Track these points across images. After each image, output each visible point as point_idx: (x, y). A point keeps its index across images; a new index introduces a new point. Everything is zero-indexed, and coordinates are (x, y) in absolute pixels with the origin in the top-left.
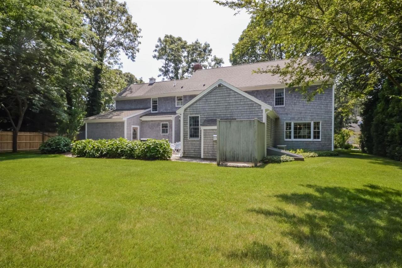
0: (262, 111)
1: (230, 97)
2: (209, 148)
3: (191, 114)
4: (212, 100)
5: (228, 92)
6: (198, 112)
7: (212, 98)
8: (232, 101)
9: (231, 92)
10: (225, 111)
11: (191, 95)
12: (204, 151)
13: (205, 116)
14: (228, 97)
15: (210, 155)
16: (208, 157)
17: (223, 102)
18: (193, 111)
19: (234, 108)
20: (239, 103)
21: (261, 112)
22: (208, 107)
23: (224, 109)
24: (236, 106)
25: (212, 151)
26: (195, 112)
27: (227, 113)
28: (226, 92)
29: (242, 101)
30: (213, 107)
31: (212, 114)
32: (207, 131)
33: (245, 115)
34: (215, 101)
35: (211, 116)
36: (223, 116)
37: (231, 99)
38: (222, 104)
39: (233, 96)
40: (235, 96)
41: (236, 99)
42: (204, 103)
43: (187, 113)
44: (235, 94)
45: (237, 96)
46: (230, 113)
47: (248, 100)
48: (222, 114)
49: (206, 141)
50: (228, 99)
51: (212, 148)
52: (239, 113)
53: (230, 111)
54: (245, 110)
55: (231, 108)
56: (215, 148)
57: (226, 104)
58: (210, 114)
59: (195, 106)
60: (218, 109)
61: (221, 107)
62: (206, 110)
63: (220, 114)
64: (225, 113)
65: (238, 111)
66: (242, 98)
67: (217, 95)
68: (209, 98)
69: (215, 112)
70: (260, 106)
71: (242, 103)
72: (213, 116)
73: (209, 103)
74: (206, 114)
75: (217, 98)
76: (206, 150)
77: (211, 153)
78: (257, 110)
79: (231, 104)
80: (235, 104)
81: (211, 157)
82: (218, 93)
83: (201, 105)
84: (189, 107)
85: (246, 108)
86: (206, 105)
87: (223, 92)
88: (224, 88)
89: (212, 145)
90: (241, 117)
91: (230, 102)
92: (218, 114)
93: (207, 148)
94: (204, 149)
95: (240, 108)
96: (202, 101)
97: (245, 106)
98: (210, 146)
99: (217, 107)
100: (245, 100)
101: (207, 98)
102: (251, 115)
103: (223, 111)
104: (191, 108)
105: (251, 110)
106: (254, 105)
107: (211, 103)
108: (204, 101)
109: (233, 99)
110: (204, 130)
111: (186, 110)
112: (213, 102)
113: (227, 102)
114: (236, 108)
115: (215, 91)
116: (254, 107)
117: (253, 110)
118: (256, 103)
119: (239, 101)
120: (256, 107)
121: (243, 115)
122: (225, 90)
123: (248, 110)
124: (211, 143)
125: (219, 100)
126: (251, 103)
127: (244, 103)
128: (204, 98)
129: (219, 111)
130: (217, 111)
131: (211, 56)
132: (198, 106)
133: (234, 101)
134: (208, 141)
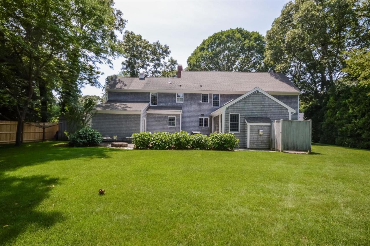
0: (289, 113)
1: (265, 101)
2: (254, 140)
3: (232, 112)
4: (250, 102)
5: (264, 97)
6: (238, 111)
7: (250, 101)
8: (266, 104)
9: (266, 97)
10: (260, 112)
11: (191, 93)
12: (250, 143)
13: (244, 115)
14: (263, 101)
15: (255, 145)
16: (254, 147)
17: (259, 105)
18: (233, 109)
19: (268, 110)
20: (271, 106)
21: (287, 114)
22: (247, 108)
23: (260, 110)
24: (269, 108)
25: (257, 142)
26: (236, 111)
27: (262, 113)
28: (262, 97)
29: (274, 105)
30: (251, 108)
31: (250, 113)
32: (253, 127)
33: (276, 115)
34: (253, 104)
35: (249, 115)
36: (259, 115)
37: (265, 103)
38: (258, 106)
39: (267, 101)
40: (268, 101)
41: (269, 103)
42: (243, 104)
43: (228, 111)
44: (269, 99)
45: (270, 101)
46: (264, 113)
47: (278, 105)
48: (258, 113)
49: (251, 134)
50: (263, 103)
51: (257, 140)
52: (272, 114)
53: (265, 112)
54: (276, 112)
55: (265, 110)
56: (259, 140)
57: (262, 106)
58: (248, 113)
59: (236, 106)
60: (255, 110)
61: (257, 108)
62: (245, 110)
63: (257, 113)
64: (261, 113)
65: (271, 112)
66: (274, 103)
67: (254, 99)
68: (248, 101)
69: (253, 112)
70: (287, 109)
71: (274, 107)
72: (251, 115)
73: (248, 104)
74: (245, 113)
75: (255, 101)
76: (252, 142)
77: (256, 143)
78: (285, 112)
79: (265, 106)
80: (269, 106)
81: (256, 147)
82: (255, 97)
83: (240, 106)
84: (231, 106)
85: (277, 110)
86: (246, 106)
87: (260, 97)
88: (260, 94)
89: (257, 138)
90: (274, 117)
91: (264, 105)
92: (255, 113)
93: (252, 140)
94: (250, 141)
95: (273, 110)
96: (241, 102)
97: (276, 108)
98: (254, 138)
99: (254, 108)
100: (276, 105)
101: (246, 101)
102: (281, 115)
103: (259, 112)
104: (232, 108)
105: (280, 112)
106: (283, 109)
107: (250, 104)
108: (243, 102)
109: (267, 103)
110: (250, 126)
111: (227, 109)
112: (251, 104)
113: (262, 105)
114: (269, 110)
115: (253, 95)
116: (282, 110)
117: (282, 112)
118: (284, 107)
119: (272, 105)
120: (284, 110)
121: (275, 115)
122: (261, 95)
123: (278, 112)
124: (256, 136)
125: (256, 103)
126: (280, 107)
127: (275, 107)
128: (244, 101)
129: (256, 112)
130: (254, 112)
131: (168, 57)
132: (238, 106)
133: (267, 104)
134: (253, 134)
